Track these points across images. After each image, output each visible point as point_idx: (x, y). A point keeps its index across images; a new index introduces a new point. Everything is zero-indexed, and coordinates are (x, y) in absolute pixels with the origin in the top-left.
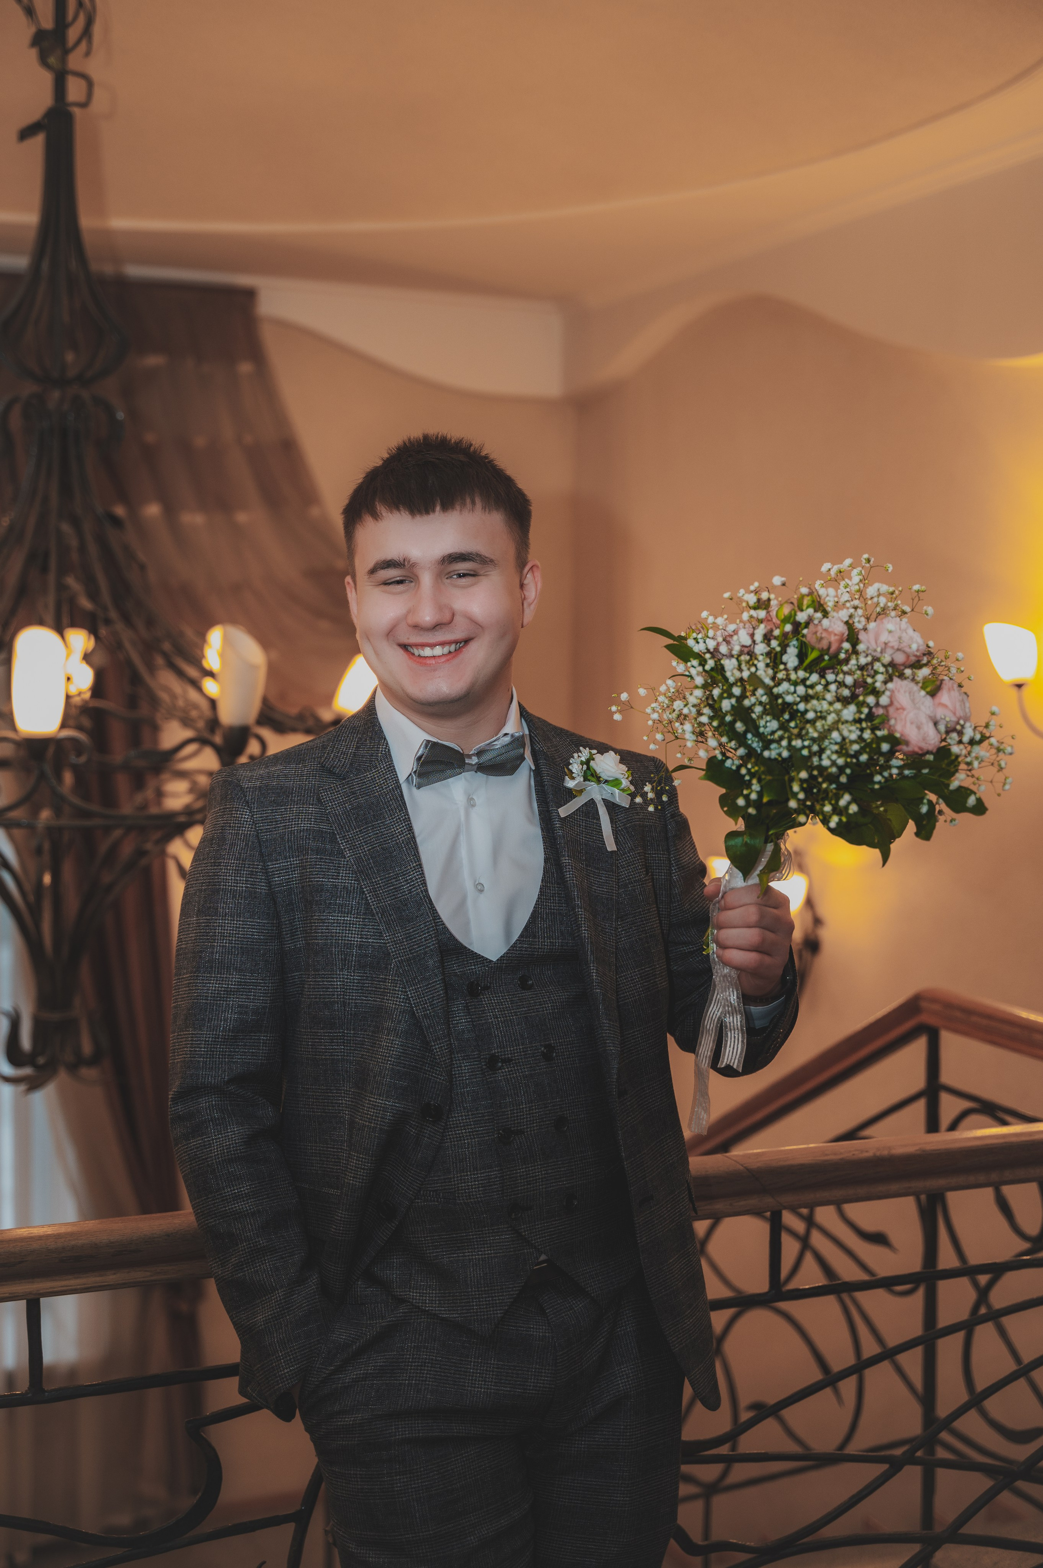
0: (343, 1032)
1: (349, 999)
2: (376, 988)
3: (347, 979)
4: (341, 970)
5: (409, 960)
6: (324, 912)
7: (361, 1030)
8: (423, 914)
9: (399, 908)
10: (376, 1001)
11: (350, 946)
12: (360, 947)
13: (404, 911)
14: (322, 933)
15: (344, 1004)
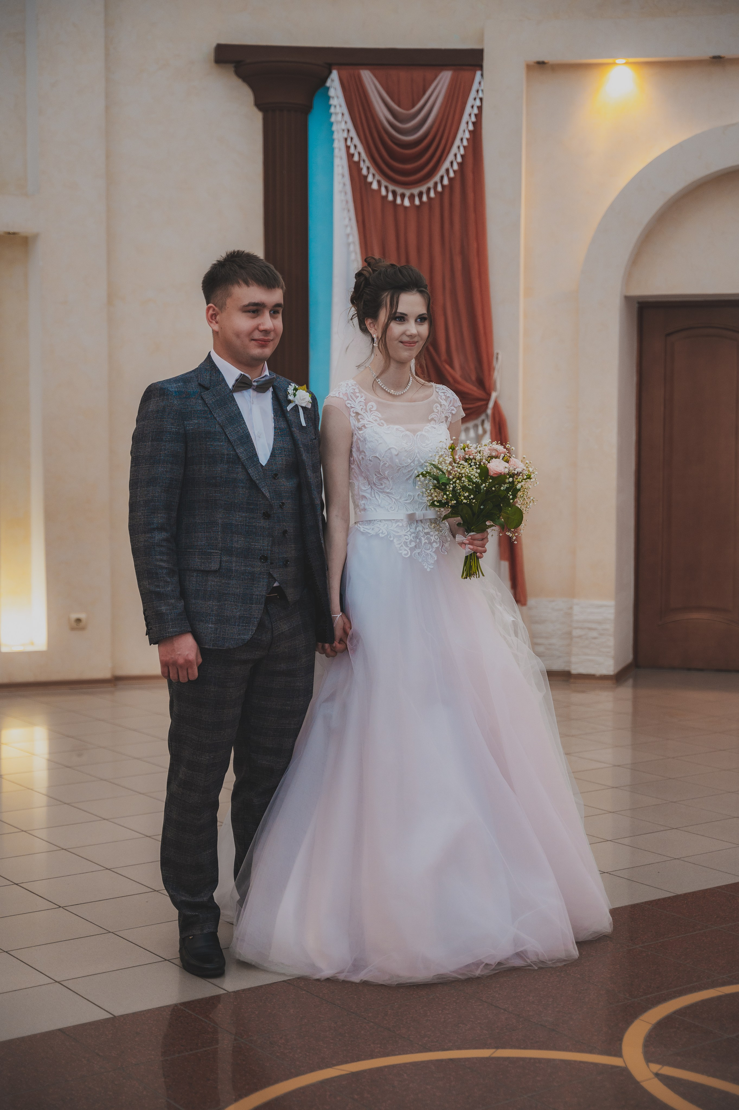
0: (220, 489)
1: (223, 475)
2: (234, 471)
3: (223, 467)
4: (220, 464)
5: (247, 459)
6: (212, 441)
7: (227, 488)
8: (249, 441)
9: (240, 439)
10: (234, 476)
11: (224, 455)
12: (228, 455)
13: (242, 440)
14: (212, 449)
15: (221, 477)
